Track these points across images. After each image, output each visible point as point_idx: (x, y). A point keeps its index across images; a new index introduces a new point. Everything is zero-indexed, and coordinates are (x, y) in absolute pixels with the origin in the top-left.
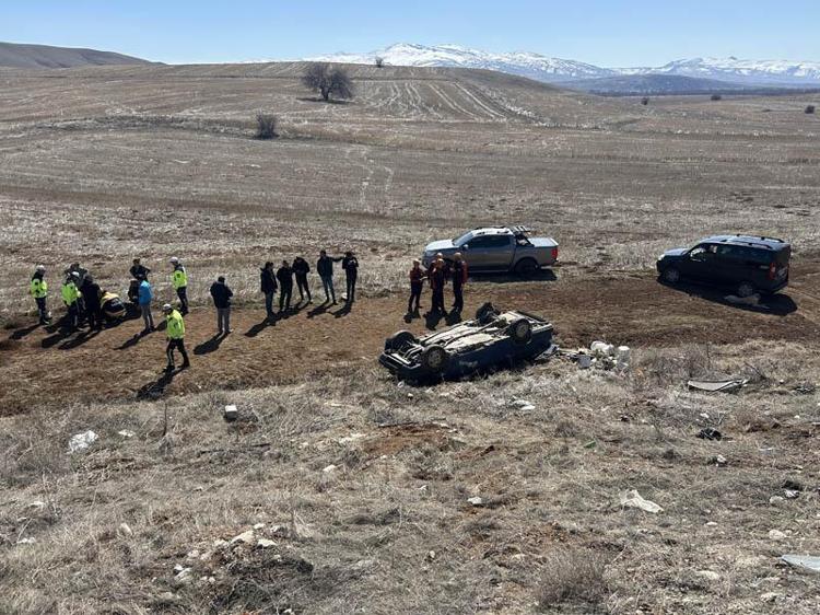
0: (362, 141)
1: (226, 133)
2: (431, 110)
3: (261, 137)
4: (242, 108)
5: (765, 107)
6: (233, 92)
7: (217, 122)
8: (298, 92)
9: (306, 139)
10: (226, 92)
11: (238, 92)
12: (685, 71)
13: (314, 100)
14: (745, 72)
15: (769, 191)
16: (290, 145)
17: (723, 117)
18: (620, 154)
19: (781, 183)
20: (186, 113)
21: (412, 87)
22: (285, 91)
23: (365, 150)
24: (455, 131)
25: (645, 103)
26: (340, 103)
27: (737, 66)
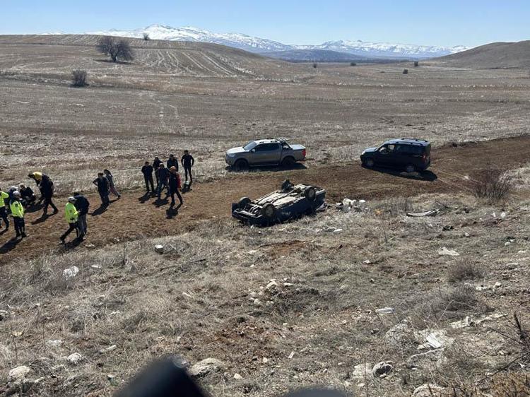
0: (148, 88)
1: (49, 83)
2: (187, 68)
3: (75, 86)
4: (57, 66)
5: (381, 70)
6: (45, 55)
7: (40, 75)
8: (93, 55)
9: (109, 87)
10: (41, 55)
11: (49, 54)
12: (334, 48)
13: (106, 61)
14: (367, 49)
15: (400, 117)
16: (99, 91)
17: (360, 76)
18: (311, 97)
19: (405, 113)
20: (14, 69)
21: (171, 53)
22: (84, 55)
23: (152, 94)
24: (206, 83)
25: (315, 66)
26: (125, 63)
27: (362, 46)
